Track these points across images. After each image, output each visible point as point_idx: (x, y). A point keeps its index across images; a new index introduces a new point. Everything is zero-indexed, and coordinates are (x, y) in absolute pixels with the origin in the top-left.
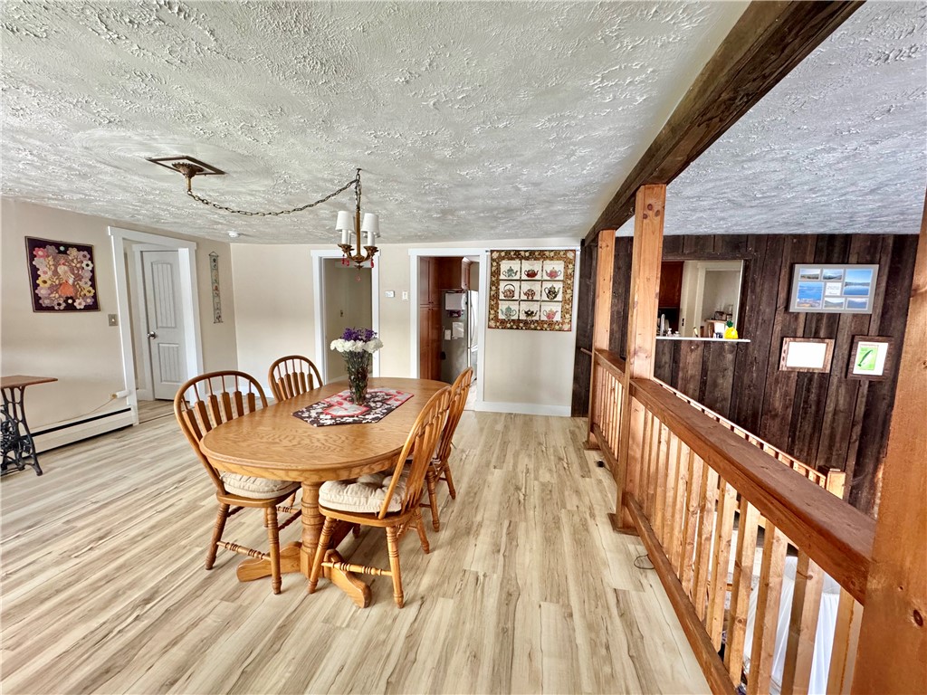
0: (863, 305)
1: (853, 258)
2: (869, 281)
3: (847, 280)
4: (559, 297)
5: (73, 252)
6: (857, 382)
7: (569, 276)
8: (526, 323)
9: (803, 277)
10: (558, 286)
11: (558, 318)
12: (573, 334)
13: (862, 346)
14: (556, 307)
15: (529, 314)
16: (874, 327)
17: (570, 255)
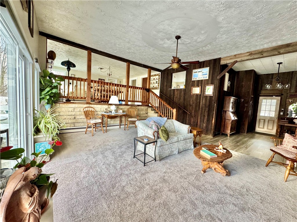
0: (206, 77)
1: (205, 66)
2: (207, 71)
3: (203, 72)
4: (158, 83)
5: (103, 80)
6: (206, 97)
7: (159, 79)
8: (153, 88)
9: (194, 72)
10: (158, 81)
11: (157, 87)
12: (159, 90)
13: (207, 87)
14: (157, 85)
15: (153, 86)
16: (210, 82)
17: (159, 74)
